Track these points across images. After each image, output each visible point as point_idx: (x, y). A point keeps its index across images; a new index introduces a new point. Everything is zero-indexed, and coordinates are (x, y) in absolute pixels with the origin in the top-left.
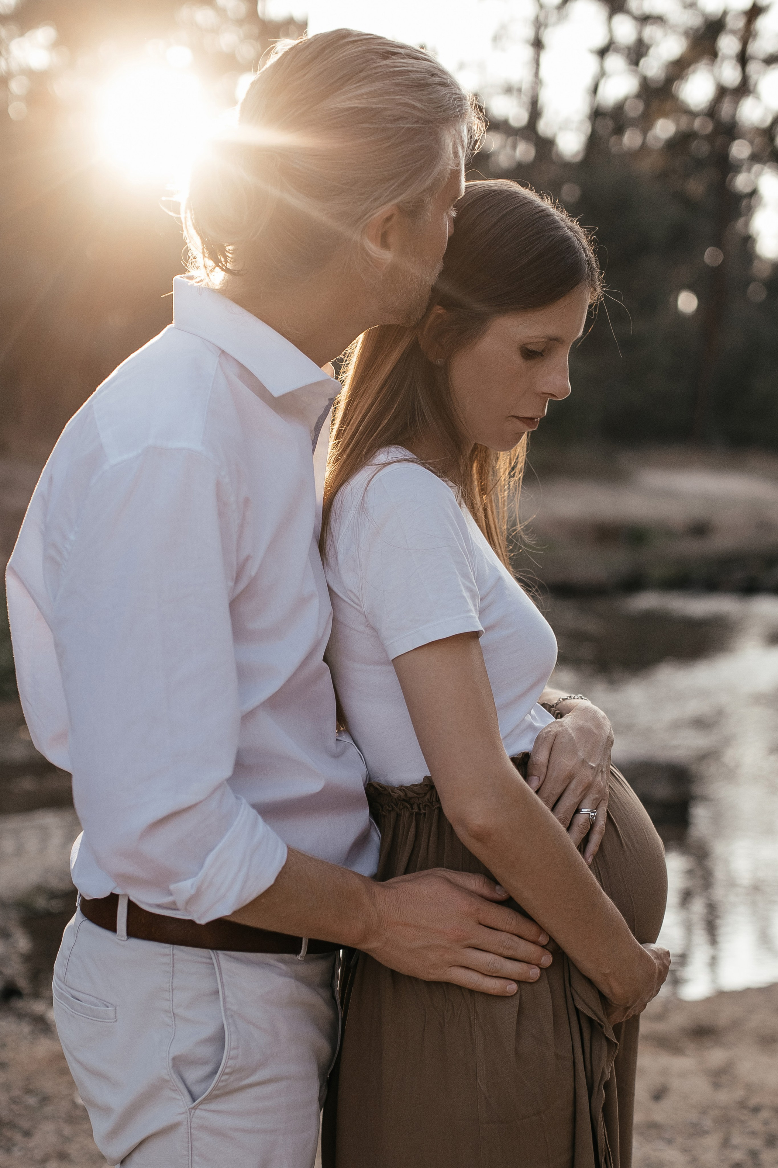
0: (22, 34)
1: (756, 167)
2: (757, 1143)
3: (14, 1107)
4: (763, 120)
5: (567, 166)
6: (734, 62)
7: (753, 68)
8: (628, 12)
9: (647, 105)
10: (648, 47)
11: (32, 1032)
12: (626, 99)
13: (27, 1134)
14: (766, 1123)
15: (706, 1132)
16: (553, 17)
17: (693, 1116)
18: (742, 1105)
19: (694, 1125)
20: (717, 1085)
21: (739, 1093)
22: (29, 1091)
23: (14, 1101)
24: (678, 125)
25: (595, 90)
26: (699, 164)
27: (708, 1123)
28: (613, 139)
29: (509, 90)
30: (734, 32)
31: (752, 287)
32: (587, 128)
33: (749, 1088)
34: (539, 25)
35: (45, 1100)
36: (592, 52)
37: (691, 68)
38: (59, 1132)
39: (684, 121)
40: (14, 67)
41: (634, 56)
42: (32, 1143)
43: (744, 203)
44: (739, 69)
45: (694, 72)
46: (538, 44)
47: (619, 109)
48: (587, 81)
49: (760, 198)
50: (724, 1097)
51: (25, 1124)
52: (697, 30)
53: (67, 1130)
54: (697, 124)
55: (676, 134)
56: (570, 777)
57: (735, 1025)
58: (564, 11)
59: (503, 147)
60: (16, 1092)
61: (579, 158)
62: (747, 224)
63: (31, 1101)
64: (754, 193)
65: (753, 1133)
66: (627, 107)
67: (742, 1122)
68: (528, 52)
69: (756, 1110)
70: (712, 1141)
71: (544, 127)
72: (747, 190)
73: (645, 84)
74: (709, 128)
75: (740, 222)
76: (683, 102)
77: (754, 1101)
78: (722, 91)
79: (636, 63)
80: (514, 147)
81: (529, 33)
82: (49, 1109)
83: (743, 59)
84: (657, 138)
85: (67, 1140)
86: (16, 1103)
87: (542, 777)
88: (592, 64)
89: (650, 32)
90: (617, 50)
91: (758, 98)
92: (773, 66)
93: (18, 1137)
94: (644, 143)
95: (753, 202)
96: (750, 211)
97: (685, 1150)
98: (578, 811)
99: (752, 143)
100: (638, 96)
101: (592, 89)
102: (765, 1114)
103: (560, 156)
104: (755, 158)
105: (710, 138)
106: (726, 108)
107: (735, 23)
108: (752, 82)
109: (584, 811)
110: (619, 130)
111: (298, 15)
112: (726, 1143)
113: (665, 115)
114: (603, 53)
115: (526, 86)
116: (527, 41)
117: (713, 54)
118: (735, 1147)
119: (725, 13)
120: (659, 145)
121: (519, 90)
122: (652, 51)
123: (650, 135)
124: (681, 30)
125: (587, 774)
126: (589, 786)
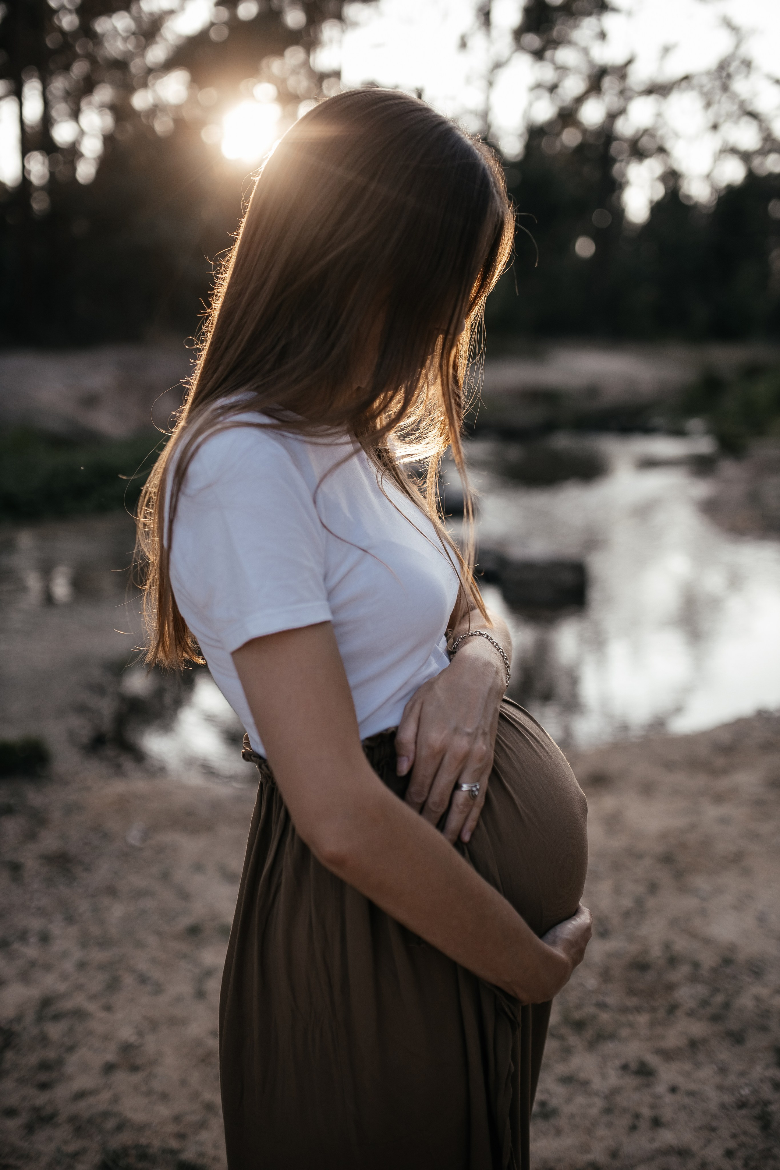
2: (641, 891)
13: (88, 869)
14: (648, 870)
18: (629, 852)
21: (627, 840)
33: (633, 833)
35: (105, 838)
38: (112, 868)
42: (90, 878)
51: (89, 862)
53: (118, 867)
57: (623, 772)
63: (95, 838)
65: (639, 880)
67: (630, 868)
69: (640, 857)
77: (637, 849)
82: (106, 847)
85: (118, 875)
87: (412, 756)
98: (457, 786)
102: (647, 861)
109: (465, 787)
112: (618, 889)
118: (625, 894)
125: (461, 744)
126: (467, 757)
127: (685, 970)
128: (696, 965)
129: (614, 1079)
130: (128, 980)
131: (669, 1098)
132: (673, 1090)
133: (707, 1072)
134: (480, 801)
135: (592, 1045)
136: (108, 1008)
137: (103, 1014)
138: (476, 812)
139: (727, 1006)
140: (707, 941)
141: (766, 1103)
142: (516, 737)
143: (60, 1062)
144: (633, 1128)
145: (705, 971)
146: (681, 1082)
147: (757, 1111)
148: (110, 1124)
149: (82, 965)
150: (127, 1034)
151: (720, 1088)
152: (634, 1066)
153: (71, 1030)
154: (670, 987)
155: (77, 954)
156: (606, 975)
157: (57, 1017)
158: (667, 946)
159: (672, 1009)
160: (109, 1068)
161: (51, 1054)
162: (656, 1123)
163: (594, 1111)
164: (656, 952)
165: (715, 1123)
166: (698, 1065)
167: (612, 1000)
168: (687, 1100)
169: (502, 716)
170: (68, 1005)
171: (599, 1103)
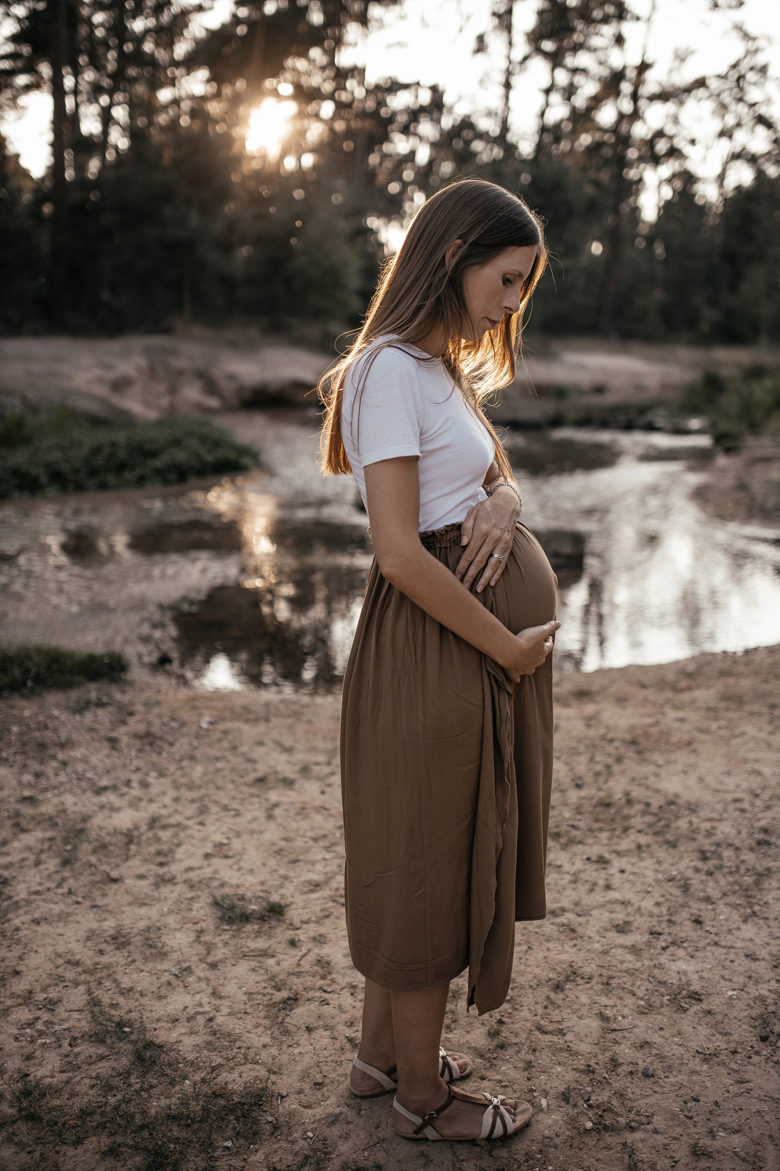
0: (188, 74)
1: (642, 166)
2: (610, 761)
3: (165, 728)
4: (647, 135)
5: (524, 161)
6: (629, 98)
7: (642, 103)
8: (564, 67)
9: (575, 125)
10: (577, 88)
11: (177, 684)
12: (562, 121)
13: (171, 744)
14: (617, 748)
15: (580, 753)
16: (517, 69)
17: (573, 744)
18: (603, 738)
19: (573, 748)
20: (589, 726)
21: (602, 731)
22: (173, 719)
23: (164, 724)
24: (593, 137)
25: (542, 115)
26: (607, 162)
27: (582, 748)
28: (554, 147)
29: (490, 114)
30: (630, 80)
31: (638, 240)
32: (536, 138)
33: (608, 727)
34: (509, 73)
35: (183, 724)
36: (541, 90)
37: (603, 103)
38: (190, 744)
39: (598, 136)
40: (183, 94)
41: (567, 95)
42: (174, 749)
43: (634, 187)
44: (632, 103)
45: (605, 105)
46: (508, 86)
47: (557, 126)
48: (537, 110)
49: (644, 184)
50: (592, 733)
51: (171, 739)
52: (606, 78)
53: (195, 743)
54: (606, 137)
55: (592, 142)
56: (486, 535)
57: (603, 690)
58: (524, 66)
59: (485, 149)
60: (166, 720)
61: (531, 157)
62: (636, 200)
63: (175, 725)
64: (640, 180)
65: (609, 755)
66: (563, 125)
67: (603, 747)
68: (501, 91)
69: (612, 741)
70: (583, 759)
71: (511, 137)
72: (637, 178)
73: (574, 111)
74: (613, 140)
75: (632, 199)
76: (598, 123)
77: (610, 736)
78: (621, 116)
79: (569, 99)
80: (492, 150)
81: (502, 78)
82: (184, 730)
83: (635, 97)
84: (581, 145)
85: (196, 748)
86: (165, 725)
87: (470, 536)
88: (541, 98)
89: (579, 79)
90: (557, 90)
91: (644, 121)
92: (654, 102)
93: (166, 746)
94: (572, 147)
95: (640, 187)
96: (637, 193)
97: (567, 764)
98: (491, 555)
99: (639, 150)
100: (569, 119)
101: (540, 113)
102: (617, 744)
103: (520, 155)
104: (641, 159)
105: (614, 146)
106: (624, 128)
107: (631, 74)
108: (641, 111)
109: (496, 556)
110: (557, 140)
111: (360, 65)
112: (592, 760)
113: (587, 131)
114: (548, 91)
115: (500, 112)
116: (501, 84)
117: (617, 93)
118: (597, 763)
119: (625, 68)
120: (582, 149)
121: (496, 114)
122: (579, 91)
123: (577, 144)
124: (597, 78)
125: (497, 533)
126: (498, 540)
127: (639, 807)
128: (648, 805)
129: (579, 865)
130: (214, 809)
131: (618, 876)
132: (622, 871)
133: (648, 862)
134: (503, 565)
135: (564, 847)
136: (202, 824)
137: (198, 827)
138: (499, 571)
139: (667, 826)
140: (657, 791)
141: (688, 879)
142: (523, 538)
143: (171, 851)
144: (592, 890)
145: (654, 808)
146: (629, 868)
147: (682, 882)
148: (215, 884)
149: (176, 800)
150: (218, 838)
151: (656, 871)
152: (594, 858)
153: (176, 835)
154: (627, 818)
155: (172, 793)
156: (579, 810)
157: (164, 827)
158: (627, 794)
159: (626, 830)
160: (207, 856)
161: (165, 847)
162: (608, 887)
163: (564, 882)
164: (618, 796)
165: (650, 889)
166: (642, 859)
167: (582, 824)
168: (631, 877)
169: (517, 528)
170: (173, 821)
171: (568, 878)
